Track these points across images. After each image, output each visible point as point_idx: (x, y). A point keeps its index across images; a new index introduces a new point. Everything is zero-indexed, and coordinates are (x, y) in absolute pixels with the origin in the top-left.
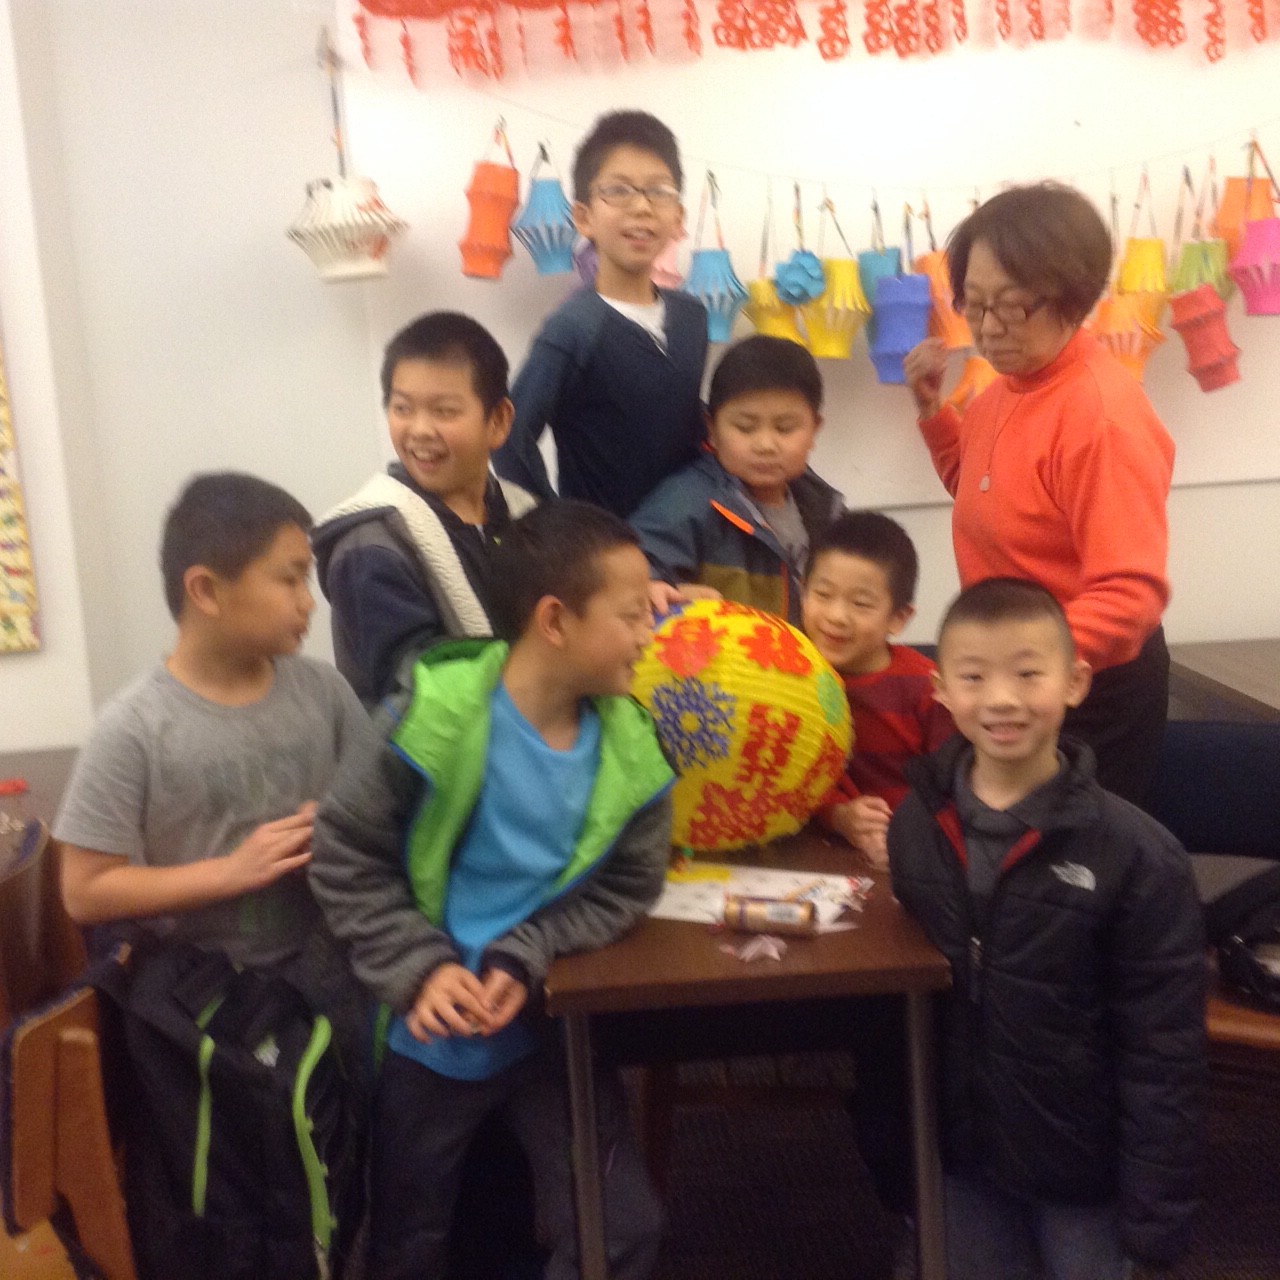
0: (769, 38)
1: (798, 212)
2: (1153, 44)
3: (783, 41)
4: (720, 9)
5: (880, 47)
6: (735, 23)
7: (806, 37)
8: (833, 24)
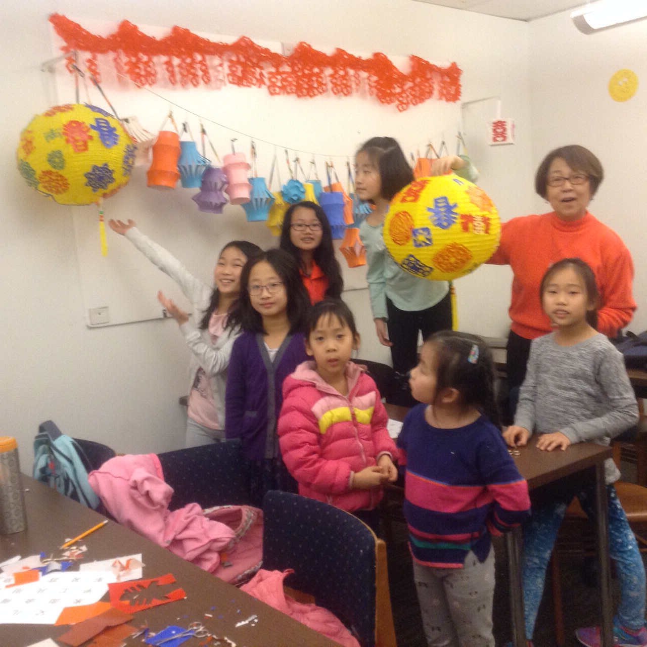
0: (250, 84)
1: (288, 159)
4: (230, 67)
5: (293, 92)
6: (237, 74)
7: (264, 84)
8: (274, 80)
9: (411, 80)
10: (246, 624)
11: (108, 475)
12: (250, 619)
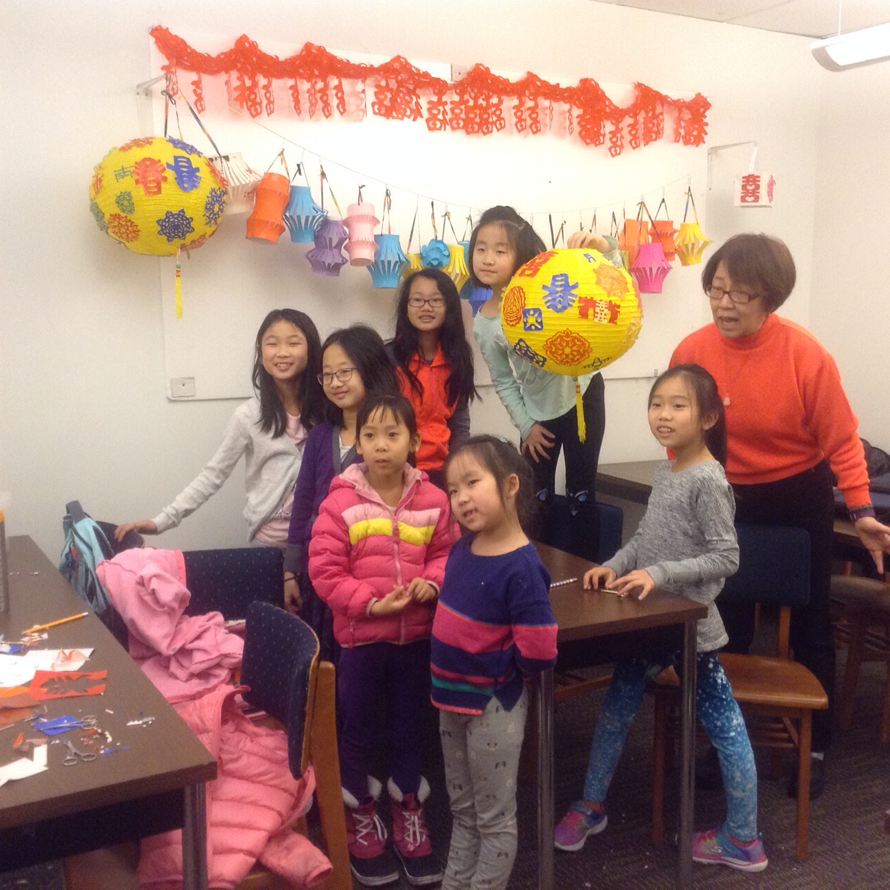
0: (402, 116)
1: (433, 214)
2: (587, 144)
3: (409, 117)
4: (376, 94)
5: (458, 128)
6: (385, 103)
7: (422, 116)
8: (435, 112)
9: (631, 115)
10: (138, 725)
11: (119, 567)
12: (145, 720)
